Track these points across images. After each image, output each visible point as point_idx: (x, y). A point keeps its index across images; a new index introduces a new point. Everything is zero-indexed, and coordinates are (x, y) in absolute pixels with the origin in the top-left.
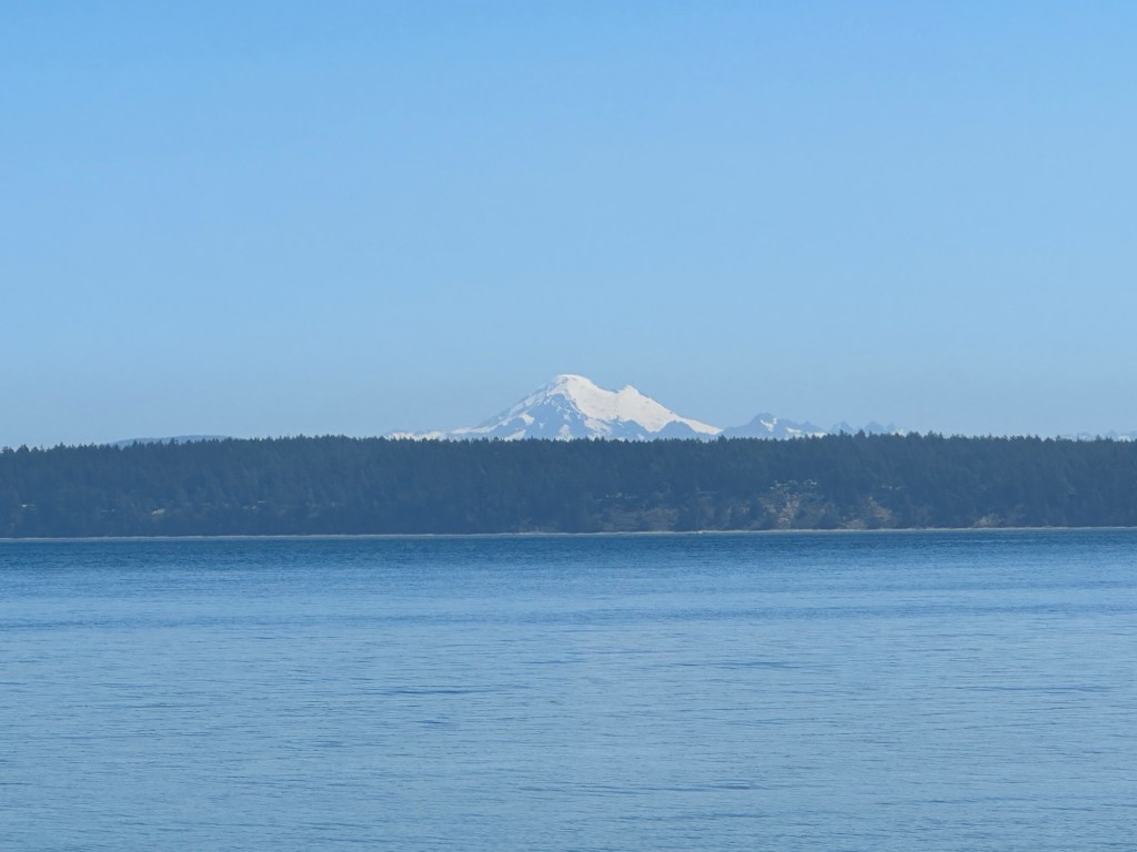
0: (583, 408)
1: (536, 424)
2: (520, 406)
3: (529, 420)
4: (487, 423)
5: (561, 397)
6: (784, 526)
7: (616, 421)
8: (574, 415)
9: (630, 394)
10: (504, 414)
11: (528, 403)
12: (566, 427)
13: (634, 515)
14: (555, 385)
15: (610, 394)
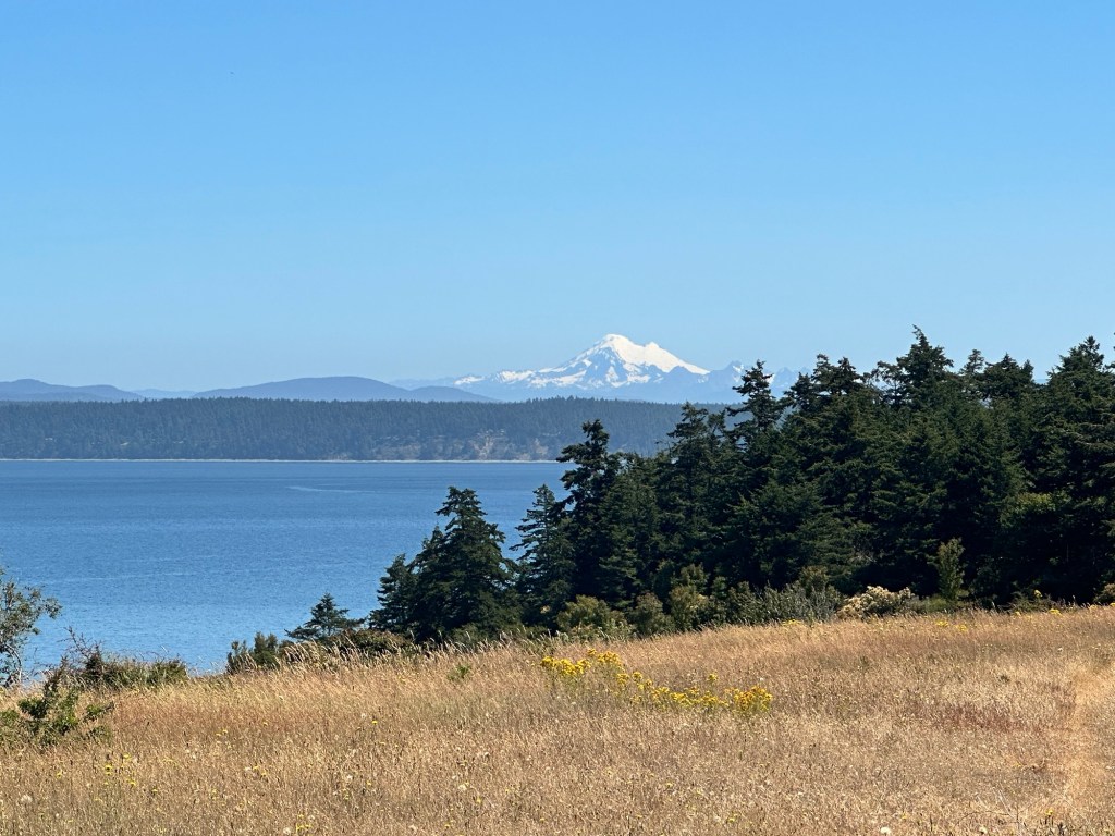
0: (623, 356)
1: (592, 366)
2: (583, 355)
3: (588, 363)
4: (561, 366)
5: (608, 349)
6: (483, 457)
7: (643, 365)
8: (616, 361)
9: (653, 346)
10: (573, 360)
11: (588, 353)
12: (612, 369)
13: (394, 449)
14: (605, 342)
15: (640, 347)
